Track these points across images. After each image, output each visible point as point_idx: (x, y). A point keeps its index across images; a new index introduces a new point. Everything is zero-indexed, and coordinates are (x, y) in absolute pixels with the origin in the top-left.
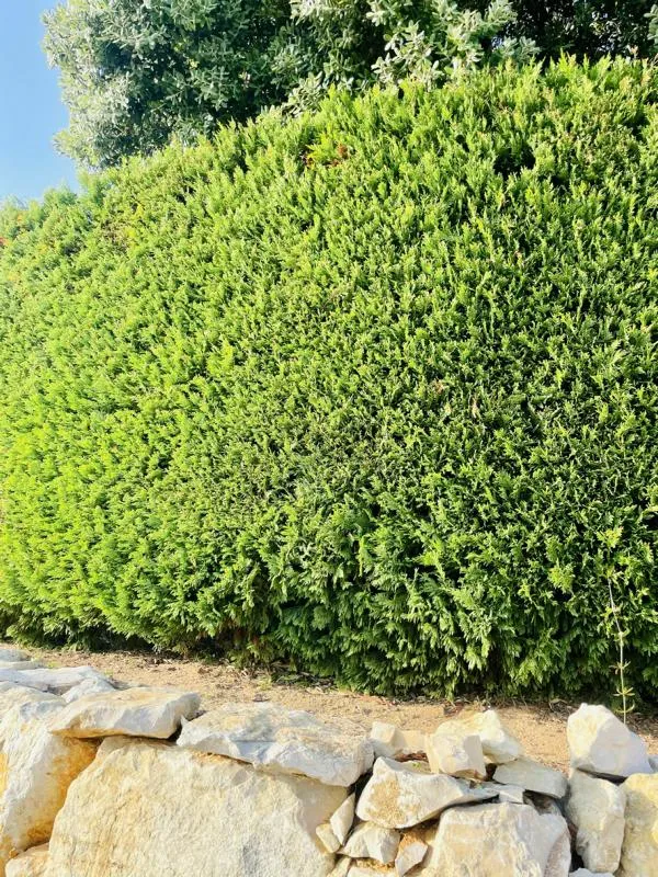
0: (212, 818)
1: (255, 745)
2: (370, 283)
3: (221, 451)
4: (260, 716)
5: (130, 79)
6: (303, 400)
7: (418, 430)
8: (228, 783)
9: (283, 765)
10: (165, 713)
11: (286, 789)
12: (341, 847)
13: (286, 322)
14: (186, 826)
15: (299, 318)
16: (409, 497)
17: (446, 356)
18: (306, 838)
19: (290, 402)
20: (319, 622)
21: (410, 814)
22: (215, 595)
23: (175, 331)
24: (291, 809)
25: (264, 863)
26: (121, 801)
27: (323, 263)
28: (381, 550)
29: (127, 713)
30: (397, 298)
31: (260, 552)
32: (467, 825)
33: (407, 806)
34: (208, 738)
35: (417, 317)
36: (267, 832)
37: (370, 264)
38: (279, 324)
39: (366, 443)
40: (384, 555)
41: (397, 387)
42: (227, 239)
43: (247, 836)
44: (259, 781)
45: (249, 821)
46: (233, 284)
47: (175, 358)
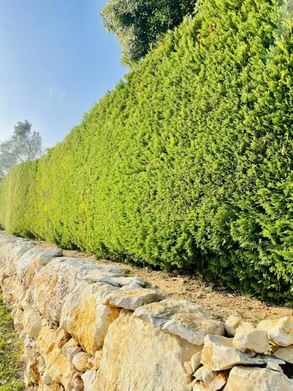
0: (148, 349)
1: (162, 320)
2: (227, 92)
3: (173, 186)
4: (176, 306)
5: (134, 26)
6: (202, 158)
7: (254, 166)
8: (153, 335)
9: (170, 331)
10: (137, 301)
11: (175, 342)
12: (193, 373)
13: (193, 121)
14: (139, 350)
15: (198, 118)
16: (253, 202)
17: (265, 123)
18: (180, 366)
19: (196, 160)
20: (224, 264)
21: (217, 364)
22: (177, 250)
23: (154, 135)
24: (176, 351)
25: (164, 372)
26: (122, 335)
27: (205, 88)
28: (241, 229)
29: (123, 300)
30: (239, 96)
31: (190, 231)
32: (241, 377)
33: (216, 361)
34: (143, 314)
35: (250, 104)
36: (166, 359)
37: (226, 82)
38: (190, 122)
39: (230, 176)
40: (243, 232)
41: (242, 144)
42: (169, 88)
43: (159, 359)
44: (165, 335)
45: (160, 353)
46: (173, 108)
47: (155, 146)
